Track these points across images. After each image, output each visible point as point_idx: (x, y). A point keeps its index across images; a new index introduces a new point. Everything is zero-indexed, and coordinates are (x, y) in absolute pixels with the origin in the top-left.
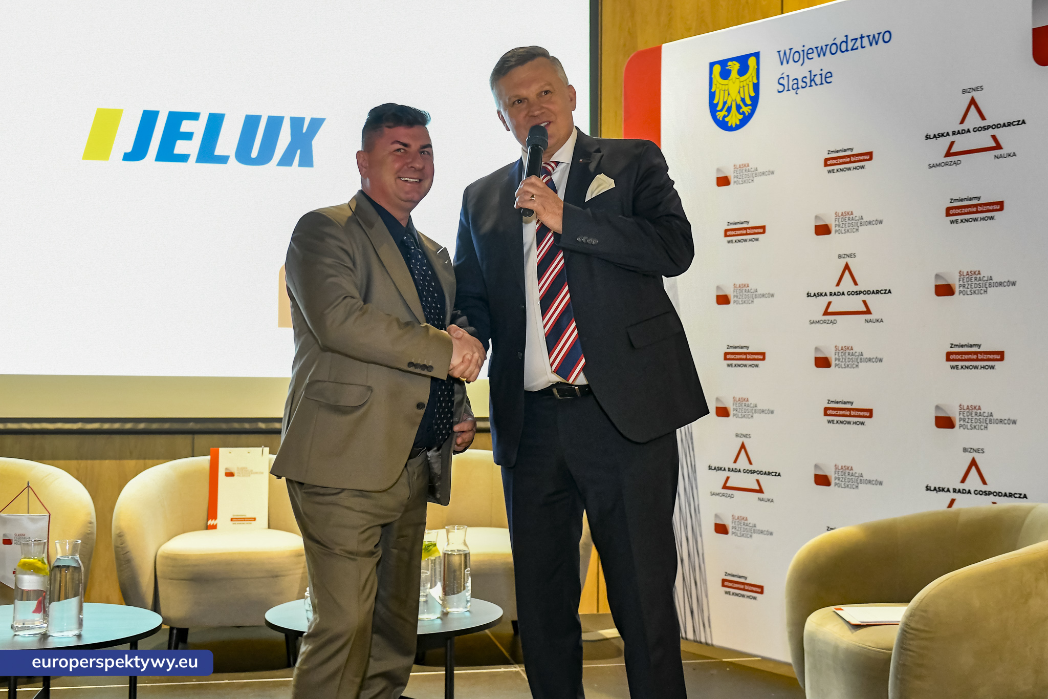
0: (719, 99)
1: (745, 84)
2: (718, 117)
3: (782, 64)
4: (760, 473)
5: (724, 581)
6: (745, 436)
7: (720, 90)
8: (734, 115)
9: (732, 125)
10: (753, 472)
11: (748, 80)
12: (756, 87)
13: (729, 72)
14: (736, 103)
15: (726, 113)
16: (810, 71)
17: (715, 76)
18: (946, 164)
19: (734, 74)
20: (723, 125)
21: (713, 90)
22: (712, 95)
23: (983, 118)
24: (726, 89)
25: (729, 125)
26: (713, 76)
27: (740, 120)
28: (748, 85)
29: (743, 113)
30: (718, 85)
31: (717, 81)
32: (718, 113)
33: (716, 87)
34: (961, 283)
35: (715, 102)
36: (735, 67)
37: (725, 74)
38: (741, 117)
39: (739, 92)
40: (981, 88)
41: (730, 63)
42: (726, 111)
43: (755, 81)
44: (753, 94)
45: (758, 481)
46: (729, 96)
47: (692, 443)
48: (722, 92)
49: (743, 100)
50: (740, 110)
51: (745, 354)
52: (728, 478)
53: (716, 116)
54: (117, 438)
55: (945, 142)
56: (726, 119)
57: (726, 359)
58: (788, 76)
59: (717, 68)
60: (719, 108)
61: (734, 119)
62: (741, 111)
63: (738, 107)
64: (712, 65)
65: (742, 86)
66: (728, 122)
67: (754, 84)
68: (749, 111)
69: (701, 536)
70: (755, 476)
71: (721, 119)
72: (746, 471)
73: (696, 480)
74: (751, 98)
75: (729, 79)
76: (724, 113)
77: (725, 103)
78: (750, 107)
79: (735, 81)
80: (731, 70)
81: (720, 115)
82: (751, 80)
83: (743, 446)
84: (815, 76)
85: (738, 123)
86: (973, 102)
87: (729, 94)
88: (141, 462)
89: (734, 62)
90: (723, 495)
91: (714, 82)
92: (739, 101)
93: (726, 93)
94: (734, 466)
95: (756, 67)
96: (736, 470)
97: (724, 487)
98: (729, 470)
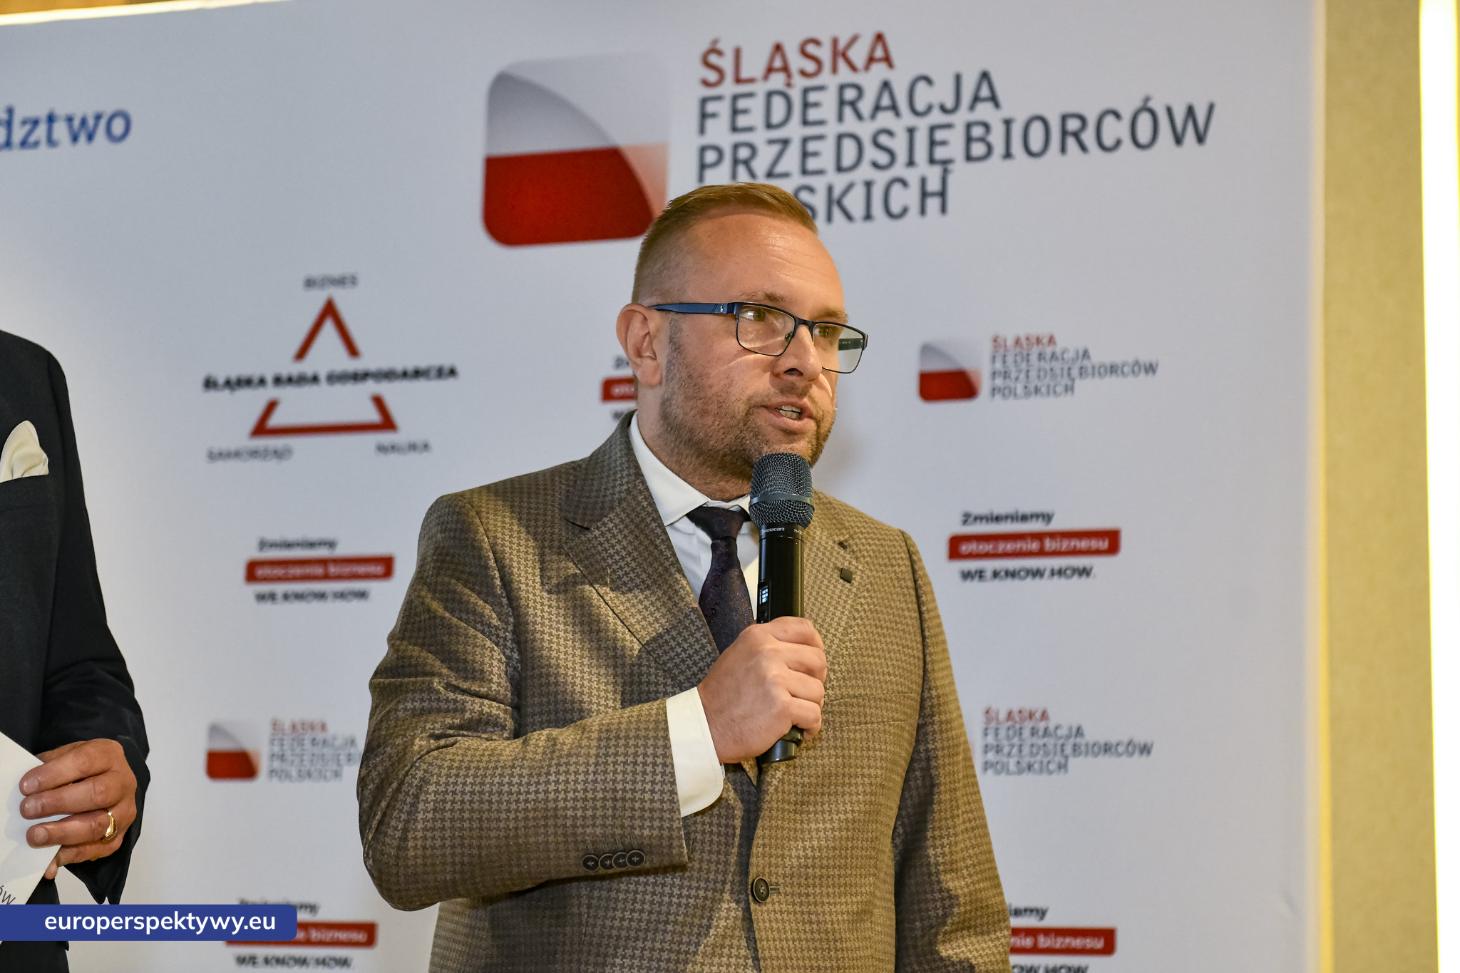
18: (254, 454)
23: (353, 351)
34: (276, 749)
40: (353, 281)
55: (253, 401)
86: (330, 311)
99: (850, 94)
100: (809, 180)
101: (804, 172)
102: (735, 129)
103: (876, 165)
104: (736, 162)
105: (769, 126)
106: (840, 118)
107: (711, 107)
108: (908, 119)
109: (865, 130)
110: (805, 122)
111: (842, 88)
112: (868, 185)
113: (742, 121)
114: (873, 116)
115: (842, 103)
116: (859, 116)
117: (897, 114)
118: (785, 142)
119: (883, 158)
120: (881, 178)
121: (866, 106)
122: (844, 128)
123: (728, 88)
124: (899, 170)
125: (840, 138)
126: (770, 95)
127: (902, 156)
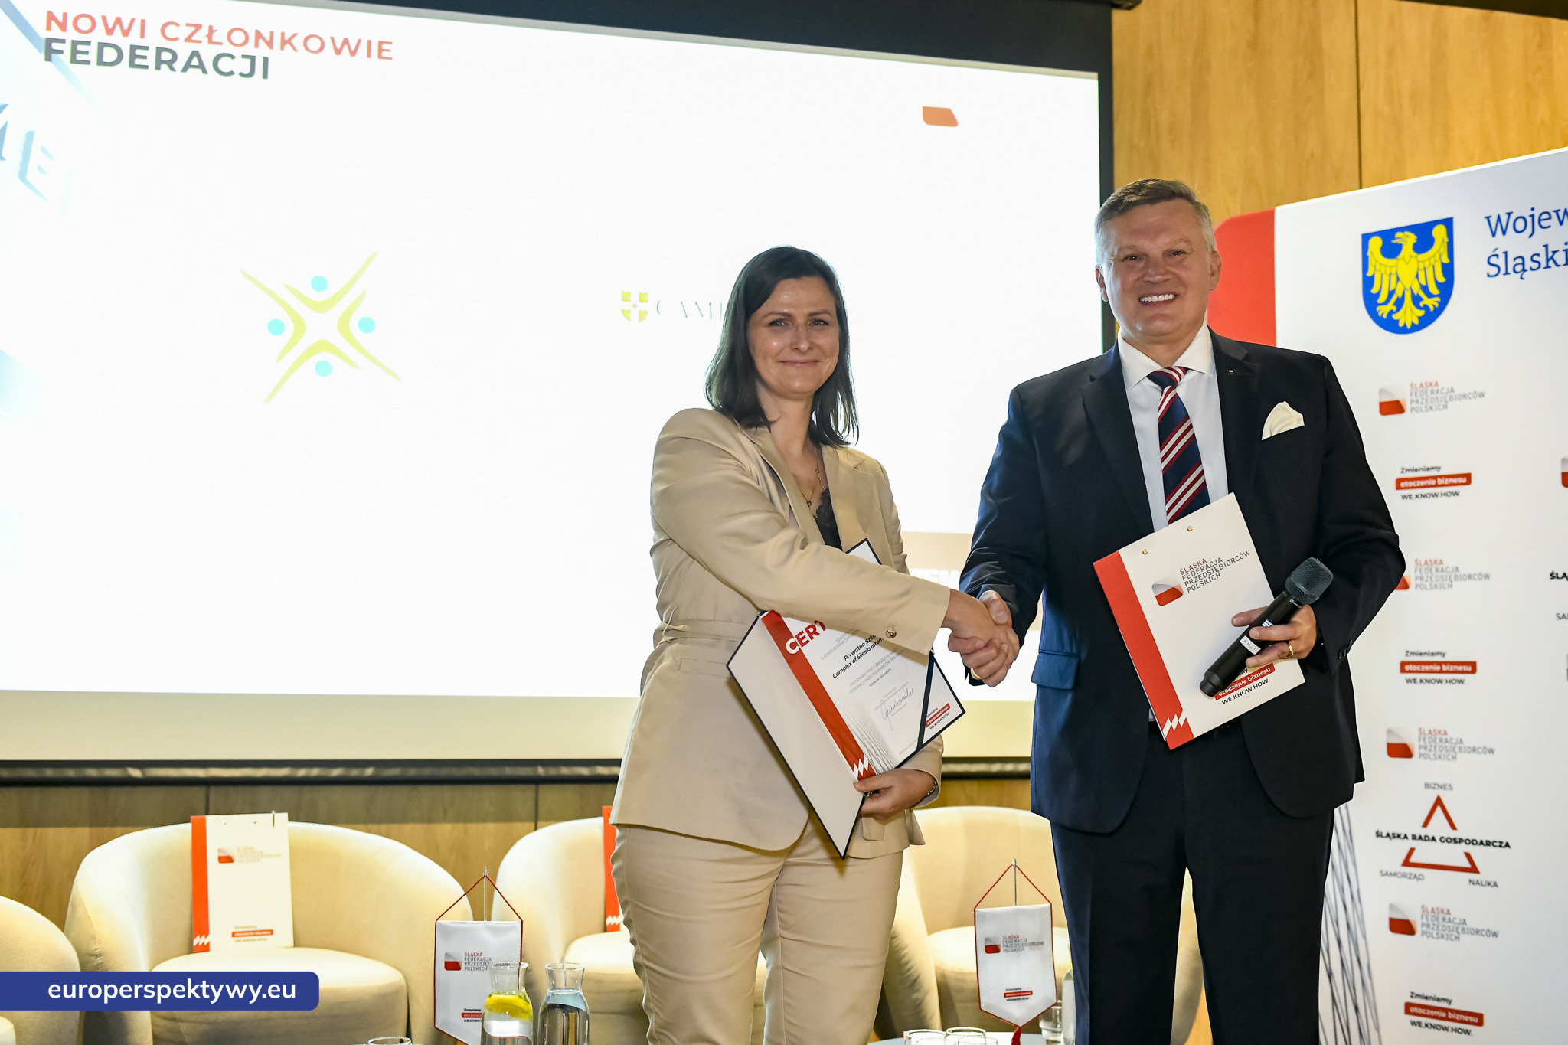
0: (1381, 287)
1: (1427, 264)
2: (1380, 314)
3: (1493, 235)
4: (1473, 842)
5: (1408, 1006)
6: (1443, 787)
7: (1382, 275)
8: (1408, 311)
9: (1405, 325)
10: (1456, 841)
11: (1432, 261)
12: (1448, 270)
13: (1399, 248)
14: (1412, 293)
15: (1395, 308)
16: (1546, 246)
17: (1372, 253)
19: (1407, 249)
20: (1390, 325)
21: (1369, 274)
22: (1368, 282)
24: (1394, 271)
25: (1401, 324)
26: (1369, 254)
27: (1420, 318)
28: (1433, 266)
29: (1426, 307)
30: (1378, 266)
31: (1376, 261)
32: (1378, 308)
33: (1375, 269)
35: (1374, 291)
36: (1408, 240)
37: (1391, 250)
38: (1422, 313)
39: (1417, 277)
41: (1399, 235)
42: (1394, 304)
43: (1446, 261)
44: (1442, 279)
45: (1468, 855)
46: (1399, 283)
48: (1386, 278)
49: (1425, 289)
50: (1419, 303)
51: (1439, 663)
52: (1412, 850)
53: (1377, 313)
54: (425, 791)
56: (1395, 317)
57: (1403, 671)
58: (1505, 253)
59: (1376, 243)
60: (1382, 299)
61: (1409, 315)
62: (1421, 304)
63: (1416, 300)
64: (1366, 238)
65: (1421, 266)
66: (1397, 321)
67: (1444, 265)
68: (1437, 305)
69: (1365, 937)
70: (1463, 847)
71: (1385, 316)
72: (1443, 840)
73: (1352, 852)
74: (1438, 284)
75: (1400, 256)
76: (1391, 306)
77: (1391, 293)
78: (1438, 299)
79: (1410, 260)
80: (1401, 245)
81: (1383, 311)
82: (1437, 257)
83: (1439, 802)
84: (1553, 253)
85: (1416, 322)
87: (1398, 279)
88: (460, 826)
89: (1407, 233)
90: (1404, 875)
91: (1371, 262)
92: (1417, 290)
93: (1394, 279)
94: (1423, 832)
95: (1447, 240)
96: (1426, 839)
97: (1407, 863)
98: (1414, 837)
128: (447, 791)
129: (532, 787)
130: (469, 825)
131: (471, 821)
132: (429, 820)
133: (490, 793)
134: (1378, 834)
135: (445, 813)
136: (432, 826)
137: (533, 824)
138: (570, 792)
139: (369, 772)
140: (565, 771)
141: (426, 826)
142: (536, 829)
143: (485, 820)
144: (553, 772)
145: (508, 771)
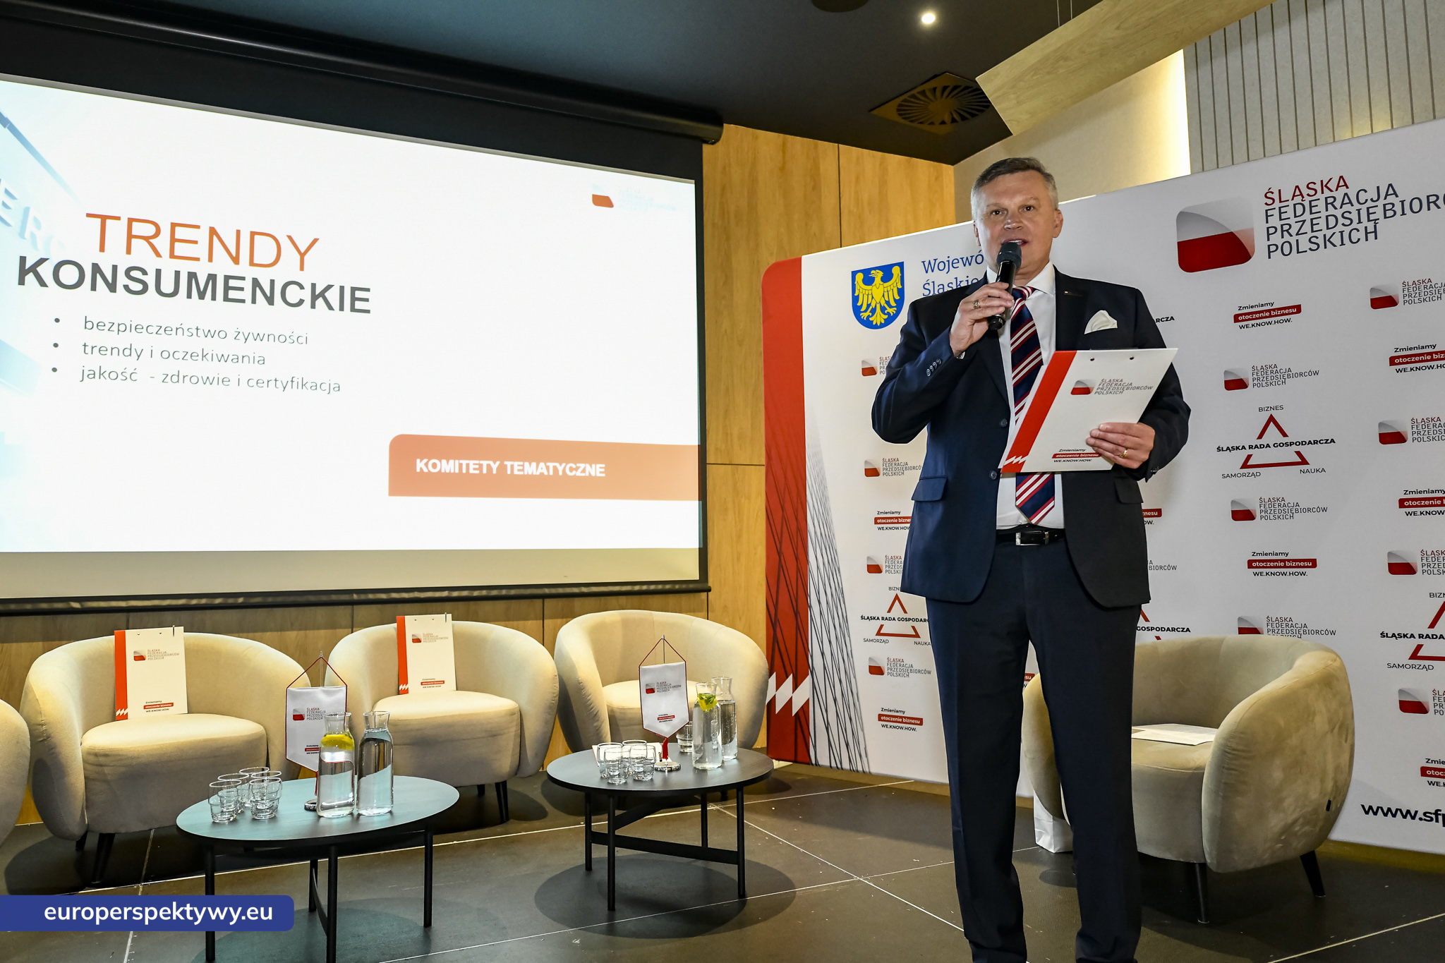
0: (862, 302)
1: (889, 288)
2: (862, 318)
3: (927, 272)
4: (916, 620)
5: (880, 716)
6: (899, 589)
7: (863, 294)
8: (878, 315)
9: (876, 324)
10: (907, 620)
11: (892, 286)
12: (901, 292)
13: (873, 279)
14: (881, 305)
15: (871, 314)
16: (956, 278)
17: (858, 283)
19: (878, 280)
20: (868, 324)
21: (856, 295)
22: (855, 299)
24: (870, 293)
25: (874, 323)
26: (856, 283)
27: (886, 320)
28: (893, 290)
29: (888, 313)
30: (861, 290)
31: (860, 287)
32: (862, 314)
33: (859, 292)
35: (859, 304)
36: (879, 275)
37: (868, 281)
38: (886, 317)
39: (883, 296)
41: (873, 272)
42: (870, 312)
43: (900, 287)
44: (897, 297)
45: (913, 627)
46: (874, 300)
47: (843, 597)
48: (866, 297)
49: (888, 303)
50: (884, 311)
51: (897, 518)
52: (882, 626)
54: (278, 611)
56: (871, 319)
58: (933, 282)
59: (860, 277)
60: (862, 310)
61: (879, 318)
62: (886, 312)
63: (883, 309)
64: (854, 274)
65: (886, 290)
66: (872, 322)
67: (898, 290)
68: (895, 312)
69: (855, 677)
70: (911, 623)
71: (865, 319)
72: (899, 620)
73: (848, 629)
74: (895, 300)
75: (873, 284)
76: (868, 313)
77: (869, 305)
78: (895, 309)
79: (879, 286)
80: (874, 278)
81: (864, 315)
82: (895, 285)
83: (896, 598)
84: (961, 282)
85: (883, 322)
87: (873, 298)
88: (302, 632)
89: (877, 271)
90: (877, 641)
91: (857, 287)
92: (883, 303)
93: (870, 297)
94: (888, 615)
95: (900, 275)
96: (889, 619)
97: (879, 634)
98: (883, 619)
99: (1330, 200)
100: (1314, 234)
101: (1313, 231)
102: (1281, 219)
103: (1343, 224)
104: (1282, 231)
105: (1295, 216)
106: (1327, 210)
107: (1270, 213)
108: (1357, 206)
109: (1338, 213)
110: (1311, 213)
111: (1326, 198)
112: (1342, 232)
113: (1284, 216)
114: (1341, 207)
115: (1327, 204)
116: (1336, 208)
117: (1352, 205)
118: (1304, 221)
119: (1348, 222)
120: (1347, 230)
121: (1338, 204)
122: (1328, 213)
123: (1277, 204)
124: (1354, 225)
125: (1327, 217)
126: (1295, 205)
127: (1356, 220)
128: (293, 611)
129: (350, 607)
130: (308, 631)
131: (310, 629)
132: (282, 630)
133: (321, 612)
134: (862, 618)
135: (292, 625)
136: (283, 633)
137: (350, 630)
138: (374, 609)
139: (241, 600)
140: (371, 596)
141: (279, 633)
142: (352, 632)
143: (318, 628)
144: (363, 597)
145: (334, 597)
